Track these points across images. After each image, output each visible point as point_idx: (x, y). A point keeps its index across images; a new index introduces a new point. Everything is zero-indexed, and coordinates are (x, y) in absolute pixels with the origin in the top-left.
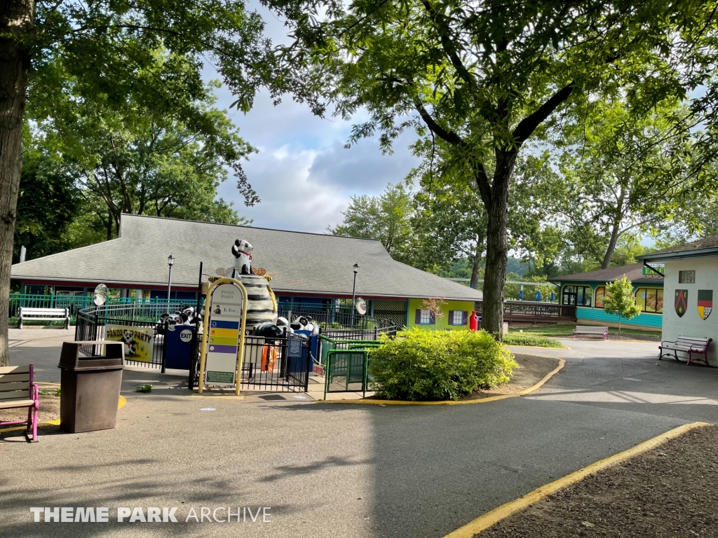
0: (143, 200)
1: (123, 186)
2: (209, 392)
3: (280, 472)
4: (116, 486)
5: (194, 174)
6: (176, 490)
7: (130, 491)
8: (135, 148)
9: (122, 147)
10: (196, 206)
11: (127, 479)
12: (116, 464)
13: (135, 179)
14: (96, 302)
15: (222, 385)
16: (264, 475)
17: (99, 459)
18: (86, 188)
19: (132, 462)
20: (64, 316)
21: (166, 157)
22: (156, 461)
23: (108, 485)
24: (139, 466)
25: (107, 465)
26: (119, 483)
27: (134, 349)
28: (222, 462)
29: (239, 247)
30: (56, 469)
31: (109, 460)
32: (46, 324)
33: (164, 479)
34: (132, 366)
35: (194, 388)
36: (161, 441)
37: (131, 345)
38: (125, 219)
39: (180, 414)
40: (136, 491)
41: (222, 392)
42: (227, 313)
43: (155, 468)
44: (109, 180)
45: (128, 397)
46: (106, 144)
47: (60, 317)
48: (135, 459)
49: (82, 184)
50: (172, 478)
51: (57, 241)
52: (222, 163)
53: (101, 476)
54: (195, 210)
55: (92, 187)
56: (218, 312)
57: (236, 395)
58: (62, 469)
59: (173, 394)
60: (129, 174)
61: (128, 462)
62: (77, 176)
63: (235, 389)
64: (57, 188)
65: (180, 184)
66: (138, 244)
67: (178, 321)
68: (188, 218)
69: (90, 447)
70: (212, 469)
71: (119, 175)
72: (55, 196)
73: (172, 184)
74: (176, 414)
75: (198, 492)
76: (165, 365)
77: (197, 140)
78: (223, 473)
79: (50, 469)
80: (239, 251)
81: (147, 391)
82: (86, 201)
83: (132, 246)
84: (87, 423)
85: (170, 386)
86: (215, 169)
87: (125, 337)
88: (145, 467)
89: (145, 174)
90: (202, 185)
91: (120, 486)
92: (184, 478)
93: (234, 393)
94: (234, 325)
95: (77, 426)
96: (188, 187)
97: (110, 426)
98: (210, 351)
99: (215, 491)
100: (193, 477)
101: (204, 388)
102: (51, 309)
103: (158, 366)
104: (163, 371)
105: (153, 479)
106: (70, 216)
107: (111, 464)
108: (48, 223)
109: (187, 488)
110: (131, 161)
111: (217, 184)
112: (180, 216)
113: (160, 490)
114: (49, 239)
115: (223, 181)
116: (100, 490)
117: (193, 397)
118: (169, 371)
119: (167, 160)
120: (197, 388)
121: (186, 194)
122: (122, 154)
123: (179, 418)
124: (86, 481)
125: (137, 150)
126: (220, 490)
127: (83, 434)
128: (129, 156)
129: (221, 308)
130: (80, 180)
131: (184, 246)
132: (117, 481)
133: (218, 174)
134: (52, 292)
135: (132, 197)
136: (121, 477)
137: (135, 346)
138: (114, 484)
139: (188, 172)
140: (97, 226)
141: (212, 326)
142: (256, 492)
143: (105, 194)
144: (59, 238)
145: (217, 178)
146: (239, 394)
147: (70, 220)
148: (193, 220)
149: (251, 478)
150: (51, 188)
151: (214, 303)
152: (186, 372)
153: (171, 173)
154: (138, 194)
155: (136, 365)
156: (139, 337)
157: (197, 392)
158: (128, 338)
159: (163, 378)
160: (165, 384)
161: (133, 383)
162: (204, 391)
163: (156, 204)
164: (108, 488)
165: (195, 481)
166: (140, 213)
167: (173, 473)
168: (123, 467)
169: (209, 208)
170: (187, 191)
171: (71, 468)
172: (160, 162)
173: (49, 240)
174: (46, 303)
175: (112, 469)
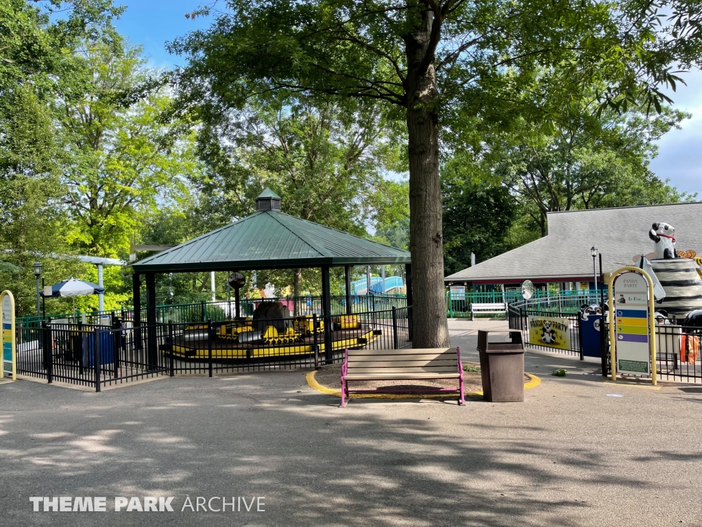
0: (569, 196)
1: (550, 186)
2: (624, 380)
3: (656, 455)
4: (508, 443)
5: (618, 159)
6: (553, 453)
7: (517, 448)
8: (556, 147)
9: (543, 151)
10: (626, 191)
11: (519, 439)
12: (516, 428)
13: (559, 177)
14: (524, 296)
15: (638, 374)
16: (639, 455)
17: (504, 422)
18: (518, 194)
19: (528, 428)
20: (504, 310)
21: (585, 149)
22: (547, 430)
23: (504, 441)
24: (531, 432)
25: (508, 427)
26: (511, 441)
27: (554, 338)
28: (603, 439)
29: (658, 231)
30: (472, 425)
31: (511, 424)
32: (491, 316)
33: (546, 444)
34: (554, 352)
35: (608, 376)
36: (557, 416)
37: (551, 334)
38: (551, 218)
39: (584, 397)
40: (522, 448)
41: (638, 381)
42: (633, 302)
43: (544, 435)
44: (537, 182)
45: (543, 379)
46: (529, 151)
47: (502, 310)
48: (531, 426)
49: (516, 192)
50: (553, 444)
51: (501, 244)
52: (649, 140)
53: (501, 434)
54: (624, 195)
55: (523, 192)
56: (623, 301)
57: (653, 385)
58: (476, 425)
59: (585, 380)
60: (555, 173)
61: (524, 428)
62: (510, 185)
63: (651, 379)
64: (496, 199)
65: (605, 173)
66: (564, 239)
67: (598, 311)
68: (618, 206)
69: (500, 413)
70: (592, 443)
71: (544, 176)
72: (496, 206)
73: (596, 173)
74: (581, 397)
75: (571, 458)
76: (583, 352)
77: (617, 123)
78: (600, 448)
79: (468, 425)
80: (658, 235)
81: (562, 374)
82: (521, 205)
83: (559, 241)
84: (501, 395)
85: (586, 372)
86: (642, 147)
87: (545, 327)
88: (536, 433)
89: (568, 170)
90: (627, 169)
91: (511, 443)
92: (562, 446)
93: (651, 383)
94: (642, 314)
95: (493, 397)
96: (612, 174)
97: (519, 400)
98: (619, 340)
99: (585, 459)
100: (571, 446)
101: (619, 376)
102: (494, 304)
103: (577, 353)
104: (582, 358)
105: (538, 442)
106: (509, 222)
107: (511, 427)
108: (493, 230)
109: (563, 453)
110: (553, 162)
111: (647, 163)
112: (609, 205)
113: (540, 451)
114: (494, 243)
115: (653, 158)
116: (496, 443)
117: (605, 383)
118: (587, 359)
119: (587, 152)
120: (610, 376)
121: (611, 181)
122: (544, 157)
123: (582, 399)
124: (489, 435)
125: (558, 150)
126: (591, 460)
127: (498, 403)
128: (550, 157)
129: (626, 297)
130: (513, 189)
131: (611, 234)
132: (511, 439)
133: (647, 152)
134: (503, 288)
135: (559, 194)
136: (515, 437)
137: (554, 335)
138: (508, 441)
139: (610, 159)
140: (531, 227)
141: (618, 316)
142: (623, 467)
143: (535, 197)
144: (503, 242)
145: (645, 156)
146: (656, 383)
147: (509, 224)
148: (625, 206)
149: (625, 456)
150: (492, 200)
151: (617, 292)
152: (598, 360)
153: (592, 164)
154: (565, 190)
155: (557, 353)
156: (556, 327)
157: (610, 380)
158: (548, 328)
159: (581, 364)
160: (581, 370)
161: (552, 367)
162: (618, 379)
163: (583, 197)
164: (503, 443)
165: (571, 450)
166: (568, 209)
167: (556, 440)
168: (520, 430)
169: (641, 190)
170: (611, 178)
171: (482, 426)
172: (580, 156)
173: (495, 245)
174: (498, 299)
175: (510, 430)
